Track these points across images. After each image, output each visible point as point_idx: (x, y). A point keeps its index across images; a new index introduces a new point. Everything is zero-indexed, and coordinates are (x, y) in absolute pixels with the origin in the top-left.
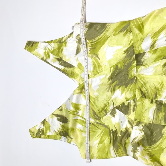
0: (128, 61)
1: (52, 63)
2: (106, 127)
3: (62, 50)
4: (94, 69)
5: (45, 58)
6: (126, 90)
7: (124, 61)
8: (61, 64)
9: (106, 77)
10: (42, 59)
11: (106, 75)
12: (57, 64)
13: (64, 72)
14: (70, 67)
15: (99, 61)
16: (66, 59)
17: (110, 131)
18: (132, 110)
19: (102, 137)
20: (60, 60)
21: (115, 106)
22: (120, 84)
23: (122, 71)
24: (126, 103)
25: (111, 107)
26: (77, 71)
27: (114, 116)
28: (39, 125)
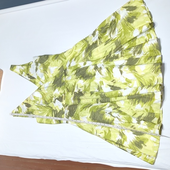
0: (61, 74)
1: (24, 77)
2: (52, 108)
3: (29, 70)
4: (45, 79)
5: (20, 74)
6: (61, 89)
7: (59, 74)
8: (29, 77)
9: (51, 83)
10: (19, 75)
11: (51, 82)
12: (27, 77)
13: (30, 81)
14: (33, 79)
15: (48, 74)
16: (31, 74)
17: (53, 110)
18: (63, 99)
19: (48, 113)
20: (28, 75)
21: (56, 98)
22: (58, 86)
23: (58, 79)
24: (61, 96)
25: (54, 99)
26: (37, 80)
27: (55, 103)
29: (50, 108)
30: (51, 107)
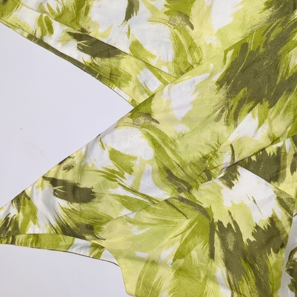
0: (278, 30)
1: (59, 47)
2: (206, 213)
3: (88, 9)
4: (178, 54)
5: (38, 35)
6: (272, 112)
7: (266, 30)
8: (83, 49)
10: (31, 37)
11: (212, 74)
12: (72, 49)
13: (90, 69)
14: (109, 56)
16: (97, 33)
17: (212, 226)
18: (288, 169)
19: (186, 241)
20: (81, 36)
21: (237, 160)
22: (256, 98)
23: (258, 60)
24: (271, 150)
25: (226, 159)
26: (127, 65)
27: (230, 185)
28: (6, 208)
29: (196, 214)
30: (205, 206)
